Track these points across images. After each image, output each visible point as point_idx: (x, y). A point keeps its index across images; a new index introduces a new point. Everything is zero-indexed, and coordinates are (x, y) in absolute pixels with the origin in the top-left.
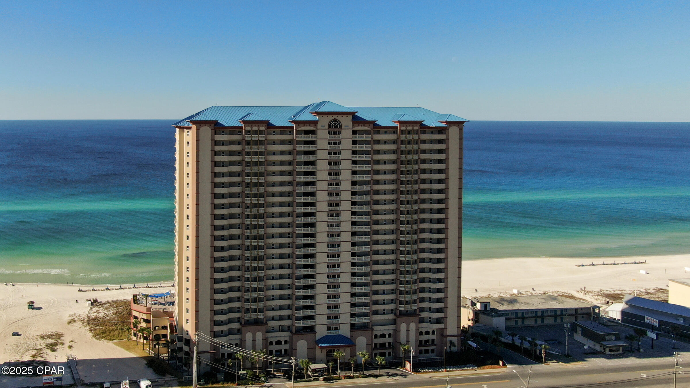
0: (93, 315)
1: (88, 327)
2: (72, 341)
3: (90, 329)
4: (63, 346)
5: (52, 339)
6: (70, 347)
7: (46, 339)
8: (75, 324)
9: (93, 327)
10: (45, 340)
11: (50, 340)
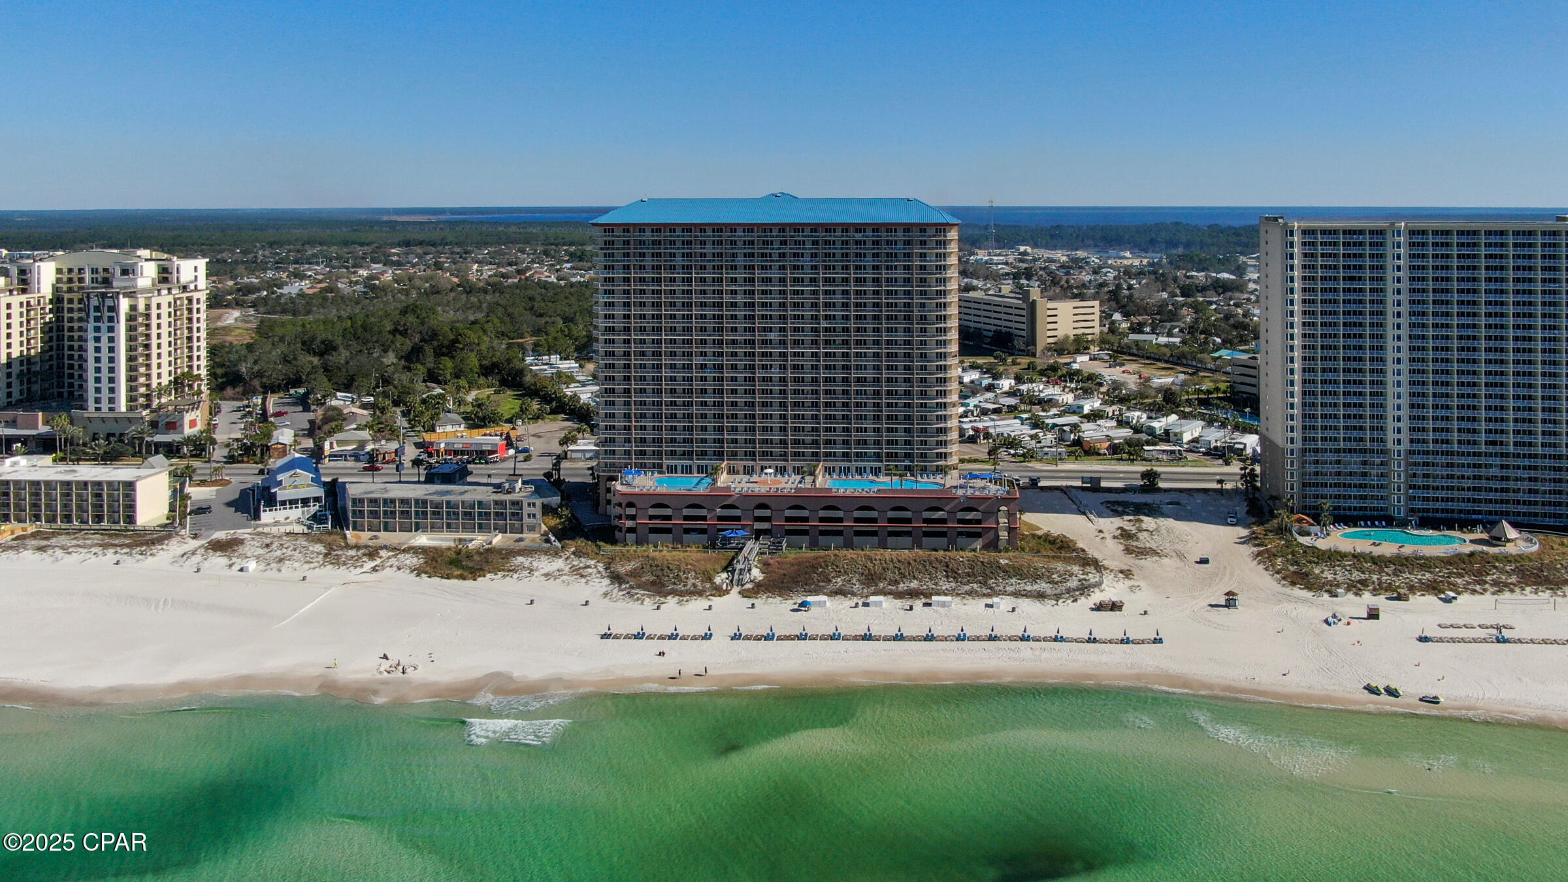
5: (1138, 548)
6: (1100, 531)
7: (1148, 549)
8: (1119, 568)
9: (1083, 554)
11: (1140, 546)
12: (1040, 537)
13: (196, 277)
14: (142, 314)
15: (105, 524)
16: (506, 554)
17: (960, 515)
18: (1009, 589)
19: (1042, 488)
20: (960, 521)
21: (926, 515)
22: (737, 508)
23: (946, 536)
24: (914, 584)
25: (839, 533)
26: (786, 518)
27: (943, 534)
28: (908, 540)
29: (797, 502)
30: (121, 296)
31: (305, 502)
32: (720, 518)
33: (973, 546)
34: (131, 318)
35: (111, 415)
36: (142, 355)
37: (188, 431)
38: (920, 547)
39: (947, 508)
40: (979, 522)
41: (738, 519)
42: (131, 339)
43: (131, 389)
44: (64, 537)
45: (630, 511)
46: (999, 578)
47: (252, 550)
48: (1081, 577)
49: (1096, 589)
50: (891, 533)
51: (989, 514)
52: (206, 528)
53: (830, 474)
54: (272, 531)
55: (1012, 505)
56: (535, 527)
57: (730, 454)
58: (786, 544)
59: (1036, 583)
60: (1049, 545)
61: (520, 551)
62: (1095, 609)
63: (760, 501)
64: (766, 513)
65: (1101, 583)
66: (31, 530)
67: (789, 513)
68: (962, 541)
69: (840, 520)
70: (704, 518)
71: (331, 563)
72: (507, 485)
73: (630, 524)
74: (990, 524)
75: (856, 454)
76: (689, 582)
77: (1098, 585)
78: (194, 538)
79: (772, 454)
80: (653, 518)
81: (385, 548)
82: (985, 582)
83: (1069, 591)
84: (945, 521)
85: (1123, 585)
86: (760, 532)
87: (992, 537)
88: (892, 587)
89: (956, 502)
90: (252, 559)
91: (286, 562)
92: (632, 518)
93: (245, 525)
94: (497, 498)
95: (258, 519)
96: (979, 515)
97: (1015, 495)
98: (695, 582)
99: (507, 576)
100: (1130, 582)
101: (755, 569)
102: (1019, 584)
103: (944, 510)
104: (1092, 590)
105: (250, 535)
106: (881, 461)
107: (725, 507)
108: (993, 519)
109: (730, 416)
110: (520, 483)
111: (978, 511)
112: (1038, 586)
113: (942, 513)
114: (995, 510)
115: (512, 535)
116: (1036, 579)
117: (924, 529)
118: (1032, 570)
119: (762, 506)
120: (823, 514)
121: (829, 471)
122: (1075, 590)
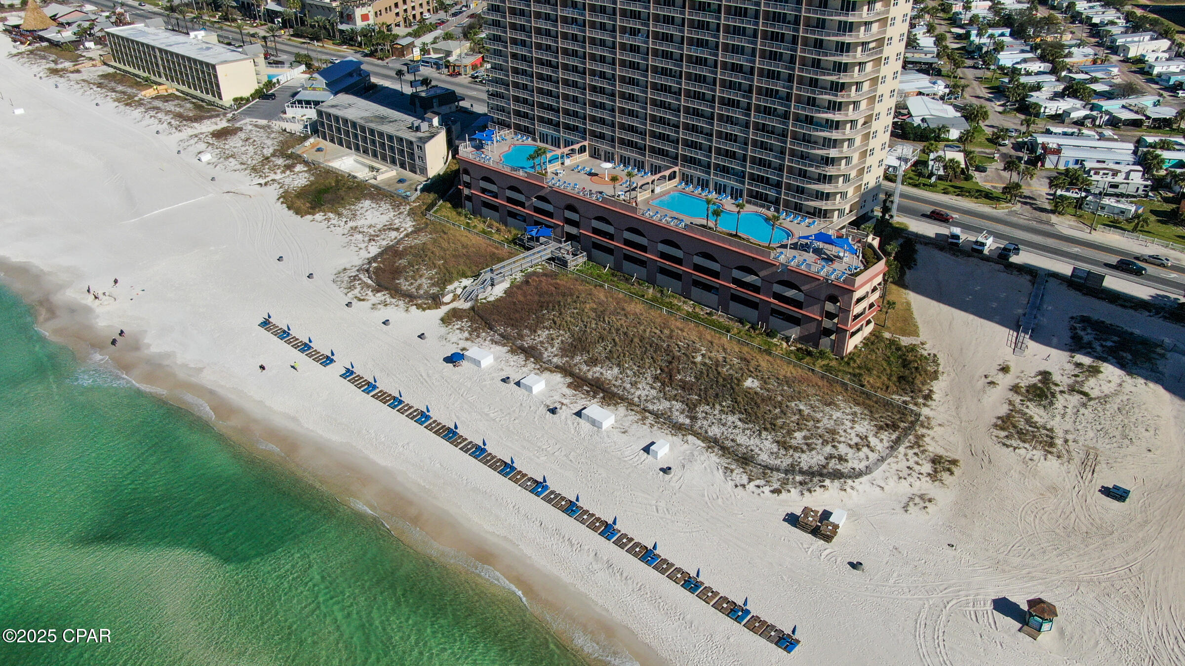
0: (881, 440)
1: (925, 411)
2: (992, 383)
3: (924, 405)
4: (1018, 381)
5: (1029, 421)
6: (1005, 369)
7: (1045, 428)
8: (941, 452)
9: (916, 404)
10: (1048, 427)
11: (1036, 418)
12: (899, 348)
15: (210, 96)
16: (360, 191)
17: (777, 288)
18: (715, 431)
20: (776, 296)
21: (736, 274)
22: (549, 203)
23: (756, 309)
24: (610, 373)
25: (643, 264)
26: (593, 228)
27: (754, 305)
28: (713, 298)
29: (605, 213)
31: (316, 106)
32: (537, 210)
33: (787, 333)
38: (726, 311)
39: (762, 274)
40: (799, 305)
41: (549, 214)
44: (176, 102)
45: (466, 178)
46: (717, 407)
47: (234, 143)
48: (843, 449)
49: (837, 483)
50: (697, 283)
51: (813, 298)
52: (249, 113)
53: (687, 184)
54: (277, 125)
55: (846, 297)
56: (424, 171)
57: (593, 134)
58: (585, 259)
59: (760, 435)
60: (896, 369)
61: (377, 194)
62: (792, 520)
63: (569, 202)
64: (575, 217)
65: (860, 474)
66: (170, 91)
67: (596, 224)
68: (775, 321)
69: (644, 249)
70: (522, 205)
71: (254, 169)
72: (420, 121)
73: (466, 191)
74: (813, 313)
75: (717, 166)
76: (419, 282)
77: (850, 477)
78: (229, 121)
79: (631, 144)
80: (484, 191)
81: (306, 163)
82: (695, 406)
83: (791, 470)
84: (756, 289)
85: (904, 489)
86: (570, 237)
87: (813, 330)
88: (585, 368)
89: (774, 269)
90: (218, 151)
91: (231, 159)
92: (468, 185)
93: (270, 116)
94: (400, 134)
95: (285, 113)
96: (800, 297)
97: (853, 286)
98: (425, 282)
99: (328, 220)
100: (925, 486)
101: (506, 285)
102: (735, 427)
103: (757, 275)
104: (827, 482)
105: (256, 126)
106: (743, 183)
107: (539, 198)
108: (817, 308)
109: (594, 89)
110: (436, 121)
111: (800, 290)
112: (757, 441)
113: (754, 277)
114: (823, 297)
115: (407, 174)
116: (766, 429)
117: (732, 291)
118: (778, 410)
119: (571, 208)
120: (627, 235)
121: (687, 179)
122: (802, 472)
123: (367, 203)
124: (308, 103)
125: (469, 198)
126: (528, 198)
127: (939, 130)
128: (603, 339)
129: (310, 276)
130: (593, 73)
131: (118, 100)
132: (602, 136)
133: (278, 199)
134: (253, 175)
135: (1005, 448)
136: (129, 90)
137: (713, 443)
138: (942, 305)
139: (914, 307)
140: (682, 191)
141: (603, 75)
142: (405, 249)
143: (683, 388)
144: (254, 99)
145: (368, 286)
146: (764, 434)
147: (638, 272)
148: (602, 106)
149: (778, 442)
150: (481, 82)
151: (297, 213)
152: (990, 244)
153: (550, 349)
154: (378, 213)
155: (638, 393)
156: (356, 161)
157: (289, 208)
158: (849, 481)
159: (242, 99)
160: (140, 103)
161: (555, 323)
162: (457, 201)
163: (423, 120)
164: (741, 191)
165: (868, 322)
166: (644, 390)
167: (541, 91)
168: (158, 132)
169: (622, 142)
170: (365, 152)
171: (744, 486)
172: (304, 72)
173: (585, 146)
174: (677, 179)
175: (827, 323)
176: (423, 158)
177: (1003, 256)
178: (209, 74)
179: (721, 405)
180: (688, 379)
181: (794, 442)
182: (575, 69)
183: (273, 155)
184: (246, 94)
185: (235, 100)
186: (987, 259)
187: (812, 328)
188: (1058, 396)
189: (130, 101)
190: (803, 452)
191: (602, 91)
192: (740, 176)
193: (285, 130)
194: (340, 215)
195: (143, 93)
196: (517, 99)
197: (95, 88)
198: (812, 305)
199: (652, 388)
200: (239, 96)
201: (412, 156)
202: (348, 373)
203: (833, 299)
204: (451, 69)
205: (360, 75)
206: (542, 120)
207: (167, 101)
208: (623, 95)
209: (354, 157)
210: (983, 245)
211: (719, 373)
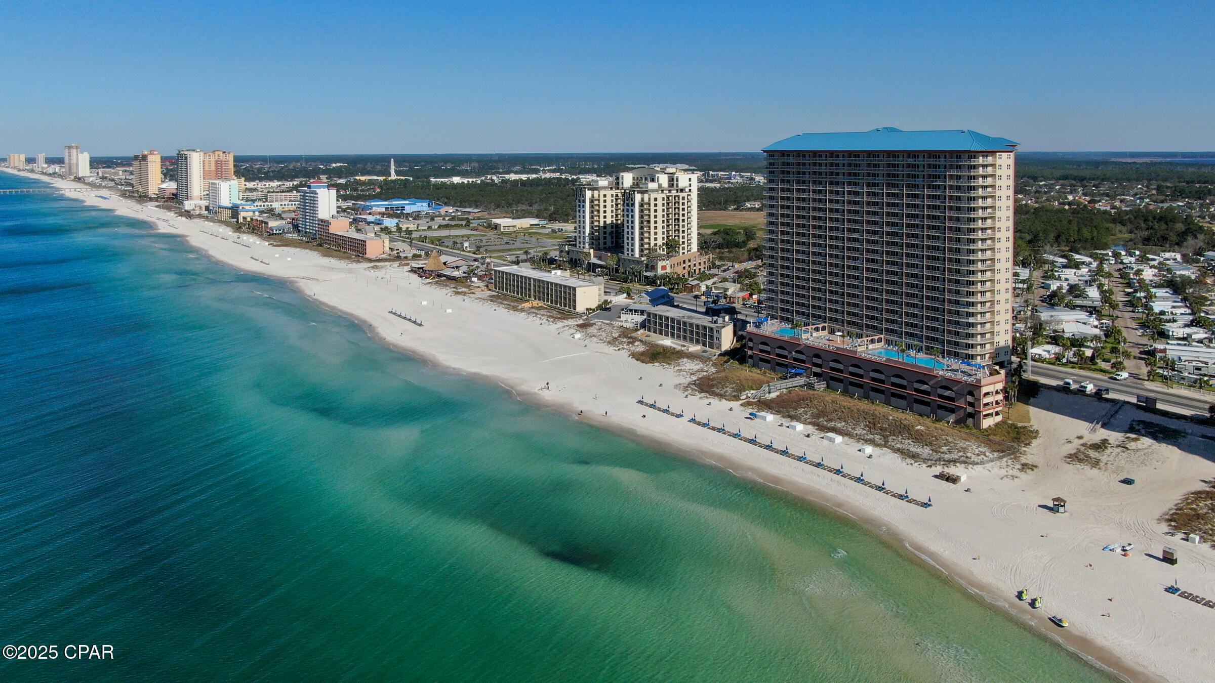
0: (993, 455)
1: (1024, 449)
2: (1070, 442)
3: (1024, 447)
4: (1087, 442)
5: (1087, 456)
6: (1080, 438)
7: (1095, 459)
8: (1028, 463)
9: (1019, 446)
10: (1098, 458)
11: (1092, 455)
12: (1016, 427)
13: (690, 184)
14: (646, 203)
15: (567, 308)
16: (680, 355)
17: (940, 391)
18: (898, 446)
19: (1107, 400)
20: (940, 396)
21: (916, 385)
22: (803, 354)
23: (929, 406)
24: (840, 424)
25: (860, 386)
26: (831, 367)
27: (926, 404)
28: (903, 403)
29: (838, 357)
30: (636, 192)
31: (642, 312)
32: (795, 359)
33: (948, 419)
34: (641, 205)
35: (632, 258)
36: (646, 227)
37: (660, 272)
38: (911, 410)
39: (931, 383)
40: (953, 400)
41: (803, 362)
42: (641, 217)
43: (642, 245)
44: (546, 310)
45: (750, 344)
46: (900, 437)
47: (592, 330)
48: (969, 455)
49: (963, 465)
50: (894, 395)
51: (960, 395)
52: (596, 317)
53: (889, 345)
54: (616, 324)
55: (978, 391)
56: (719, 346)
57: (831, 319)
58: (825, 385)
59: (923, 447)
60: (1013, 435)
61: (691, 356)
62: (936, 477)
63: (816, 352)
64: (819, 361)
65: (977, 464)
66: (540, 305)
67: (832, 364)
68: (940, 412)
69: (861, 376)
70: (786, 357)
71: (609, 343)
72: (716, 317)
73: (750, 352)
74: (961, 403)
75: (907, 333)
76: (725, 389)
77: (971, 464)
78: (584, 320)
79: (854, 323)
80: (761, 351)
81: (641, 341)
82: (888, 437)
83: (939, 460)
84: (928, 393)
85: (1003, 472)
86: (816, 375)
87: (962, 415)
88: (825, 423)
89: (937, 379)
90: (584, 333)
91: (593, 338)
92: (751, 348)
93: (611, 319)
94: (704, 324)
95: (620, 318)
96: (953, 395)
97: (980, 384)
98: (729, 390)
99: (664, 366)
100: (1016, 472)
101: (778, 393)
102: (909, 445)
103: (928, 385)
104: (958, 464)
105: (604, 323)
106: (922, 342)
107: (797, 352)
108: (963, 400)
109: (831, 292)
110: (727, 318)
111: (952, 391)
112: (921, 450)
113: (926, 386)
114: (965, 394)
115: (707, 349)
116: (926, 445)
117: (915, 397)
118: (934, 438)
119: (817, 356)
120: (852, 369)
121: (888, 342)
122: (944, 461)
123: (685, 360)
124: (636, 311)
125: (751, 357)
126: (790, 353)
127: (1082, 339)
128: (836, 411)
129: (661, 385)
130: (831, 283)
131: (506, 308)
132: (836, 320)
133: (629, 356)
134: (609, 345)
135: (1068, 465)
136: (512, 304)
137: (898, 451)
138: (1049, 413)
139: (1031, 411)
140: (886, 349)
141: (837, 284)
142: (714, 378)
143: (881, 430)
144: (597, 310)
145: (696, 390)
146: (925, 447)
147: (858, 392)
148: (837, 302)
149: (932, 450)
150: (750, 307)
151: (643, 362)
152: (1090, 388)
153: (805, 416)
154: (693, 365)
155: (855, 432)
156: (671, 342)
157: (637, 360)
158: (971, 466)
159: (591, 309)
160: (522, 310)
161: (808, 405)
162: (742, 360)
163: (719, 317)
164: (922, 347)
165: (997, 414)
166: (859, 431)
167: (798, 295)
168: (541, 324)
169: (849, 322)
170: (679, 337)
171: (912, 464)
172: (625, 298)
173: (825, 327)
174: (883, 343)
175: (970, 409)
176: (718, 339)
177: (1098, 395)
178: (570, 294)
179: (902, 436)
180: (884, 426)
181: (941, 450)
182: (820, 281)
183: (619, 336)
184: (593, 307)
185: (587, 309)
186: (1088, 395)
187: (961, 413)
188: (1109, 448)
189: (515, 309)
190: (946, 454)
191: (837, 293)
192: (920, 339)
193: (622, 326)
194: (669, 364)
195: (523, 305)
196: (782, 301)
197: (489, 301)
198: (961, 398)
199: (863, 429)
200: (589, 307)
201: (711, 337)
202: (693, 421)
203: (971, 393)
204: (728, 299)
205: (669, 298)
206: (798, 312)
207: (540, 310)
208: (849, 295)
209: (671, 340)
210: (1085, 387)
211: (902, 423)
